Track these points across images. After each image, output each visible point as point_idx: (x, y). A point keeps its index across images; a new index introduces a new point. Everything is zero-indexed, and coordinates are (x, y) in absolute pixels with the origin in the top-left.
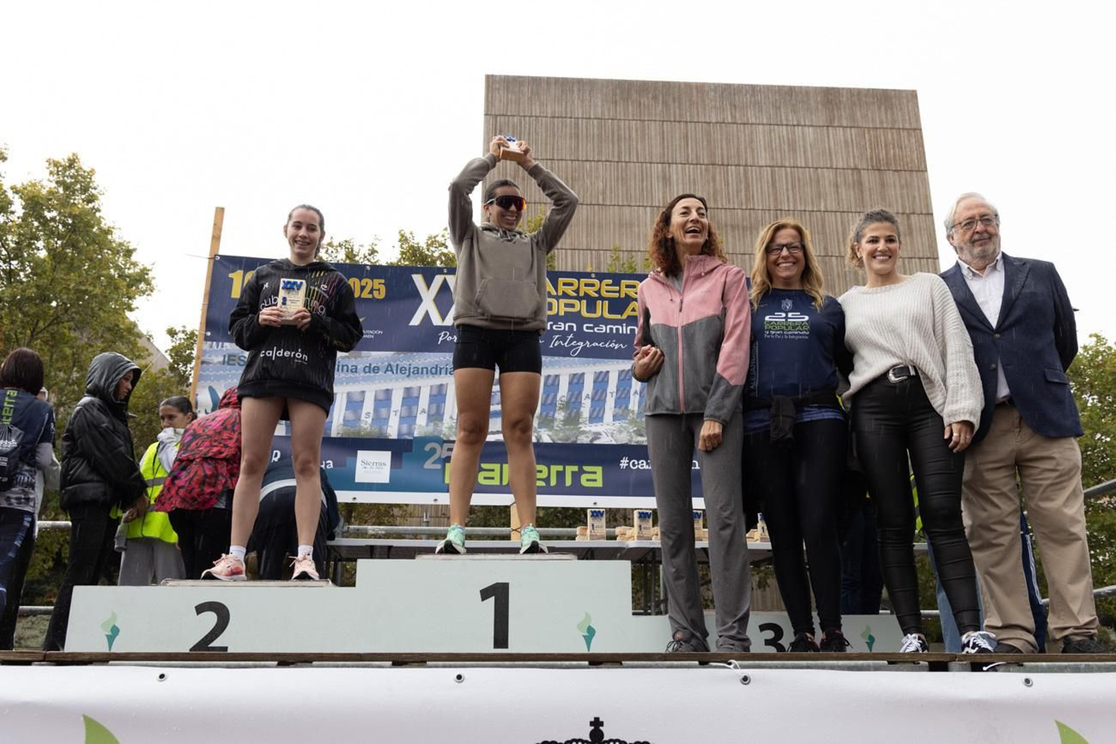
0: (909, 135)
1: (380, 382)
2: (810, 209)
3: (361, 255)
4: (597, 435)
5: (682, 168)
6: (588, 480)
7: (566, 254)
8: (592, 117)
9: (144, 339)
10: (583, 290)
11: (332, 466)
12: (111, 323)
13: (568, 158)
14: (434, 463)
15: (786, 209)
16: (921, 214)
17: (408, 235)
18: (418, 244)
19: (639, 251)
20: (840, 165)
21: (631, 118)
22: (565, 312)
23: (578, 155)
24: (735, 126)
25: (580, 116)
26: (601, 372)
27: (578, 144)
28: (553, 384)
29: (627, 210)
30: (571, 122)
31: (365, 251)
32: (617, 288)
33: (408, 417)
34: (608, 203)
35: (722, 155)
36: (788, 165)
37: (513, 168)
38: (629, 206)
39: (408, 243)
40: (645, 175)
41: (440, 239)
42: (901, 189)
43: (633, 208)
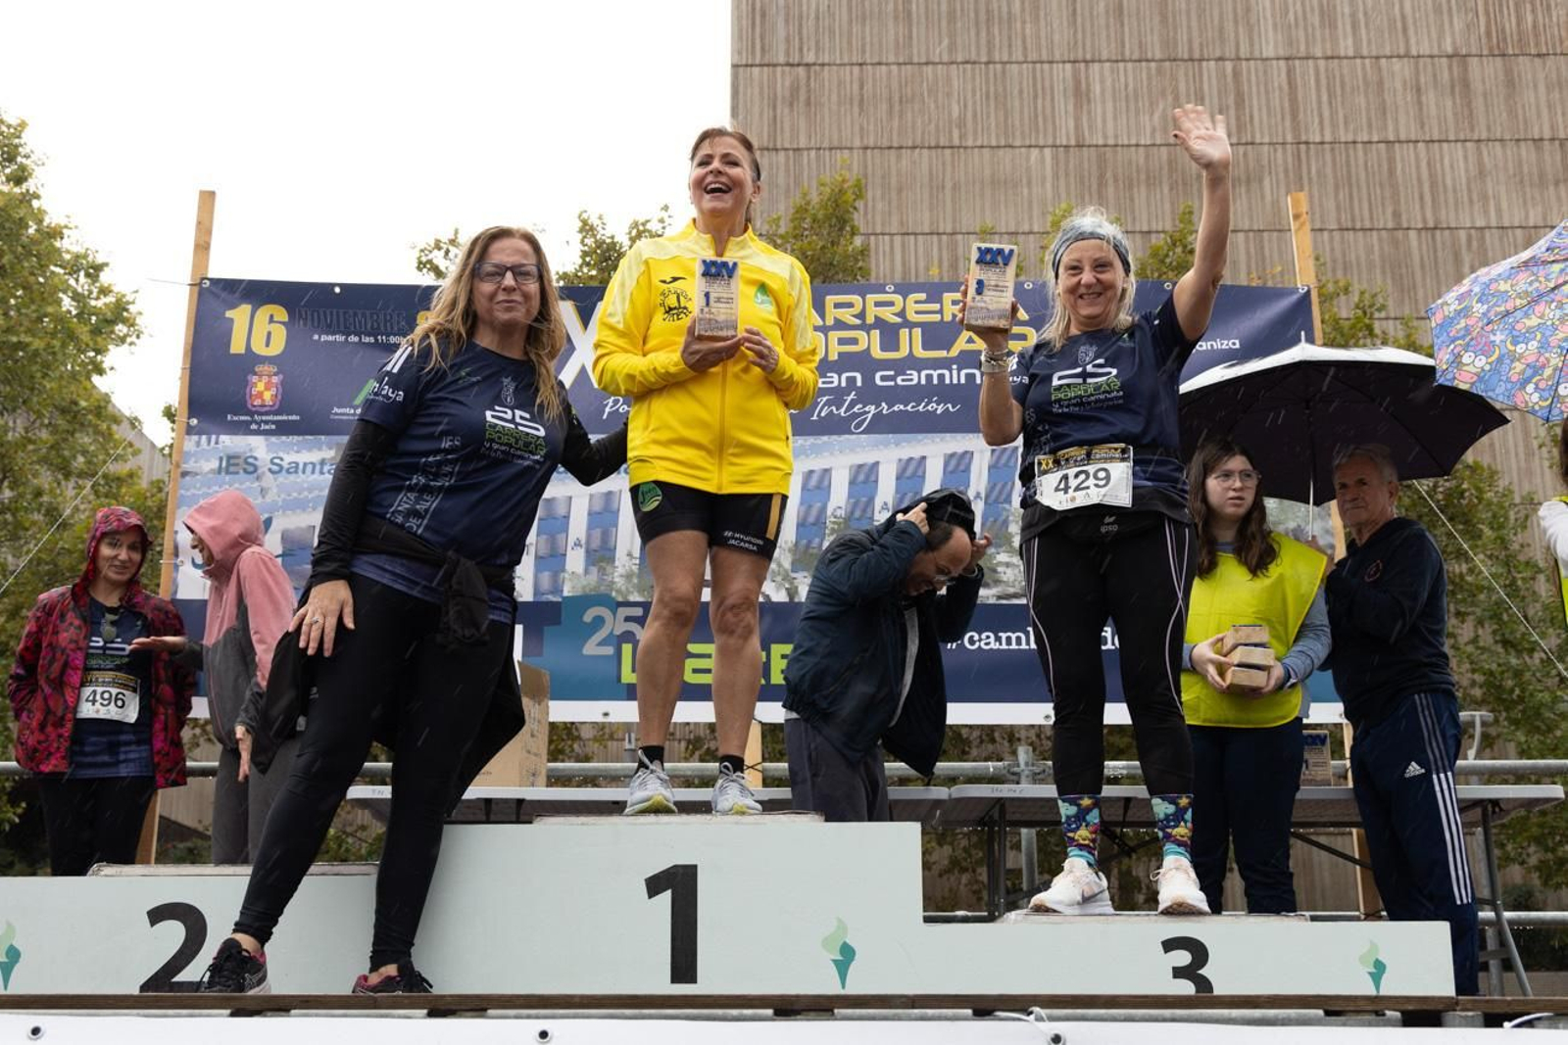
2: (1366, 139)
5: (1112, 71)
7: (892, 241)
9: (125, 425)
10: (872, 312)
12: (63, 399)
13: (892, 59)
14: (600, 644)
15: (1318, 140)
17: (594, 221)
18: (612, 237)
19: (1031, 233)
20: (1425, 50)
23: (911, 53)
26: (912, 459)
28: (818, 487)
29: (1005, 155)
32: (937, 306)
33: (551, 556)
34: (970, 143)
35: (1190, 41)
36: (1319, 55)
37: (787, 83)
38: (1011, 147)
39: (594, 236)
40: (1039, 86)
41: (654, 226)
42: (1548, 94)
43: (1017, 151)
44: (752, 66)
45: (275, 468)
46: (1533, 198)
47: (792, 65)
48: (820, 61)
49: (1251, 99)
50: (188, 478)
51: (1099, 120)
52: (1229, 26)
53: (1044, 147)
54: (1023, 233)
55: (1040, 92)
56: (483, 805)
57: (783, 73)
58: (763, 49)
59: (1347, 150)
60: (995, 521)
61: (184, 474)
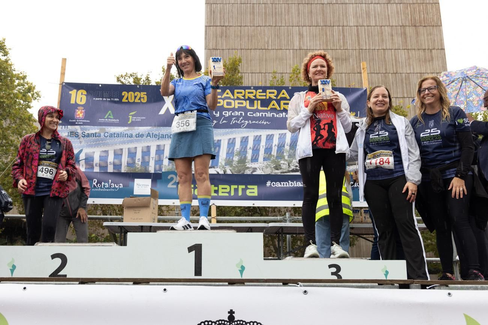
0: (432, 7)
1: (144, 142)
2: (378, 48)
4: (255, 169)
5: (309, 29)
6: (250, 192)
7: (249, 75)
8: (261, 3)
10: (247, 95)
11: (122, 187)
12: (19, 115)
13: (249, 25)
14: (172, 185)
15: (365, 48)
16: (438, 49)
19: (287, 73)
20: (394, 24)
21: (282, 2)
22: (238, 107)
23: (254, 23)
24: (337, 5)
25: (255, 2)
26: (257, 136)
27: (254, 17)
28: (232, 143)
29: (280, 52)
30: (250, 6)
32: (265, 94)
33: (159, 160)
34: (270, 48)
35: (330, 21)
36: (366, 25)
37: (220, 30)
38: (281, 49)
40: (289, 32)
42: (427, 36)
43: (283, 50)
44: (211, 26)
45: (83, 135)
46: (423, 65)
47: (222, 26)
48: (229, 25)
49: (347, 37)
51: (305, 42)
52: (341, 17)
53: (290, 49)
54: (284, 73)
55: (289, 34)
56: (140, 227)
57: (219, 28)
58: (214, 21)
59: (372, 51)
60: (280, 152)
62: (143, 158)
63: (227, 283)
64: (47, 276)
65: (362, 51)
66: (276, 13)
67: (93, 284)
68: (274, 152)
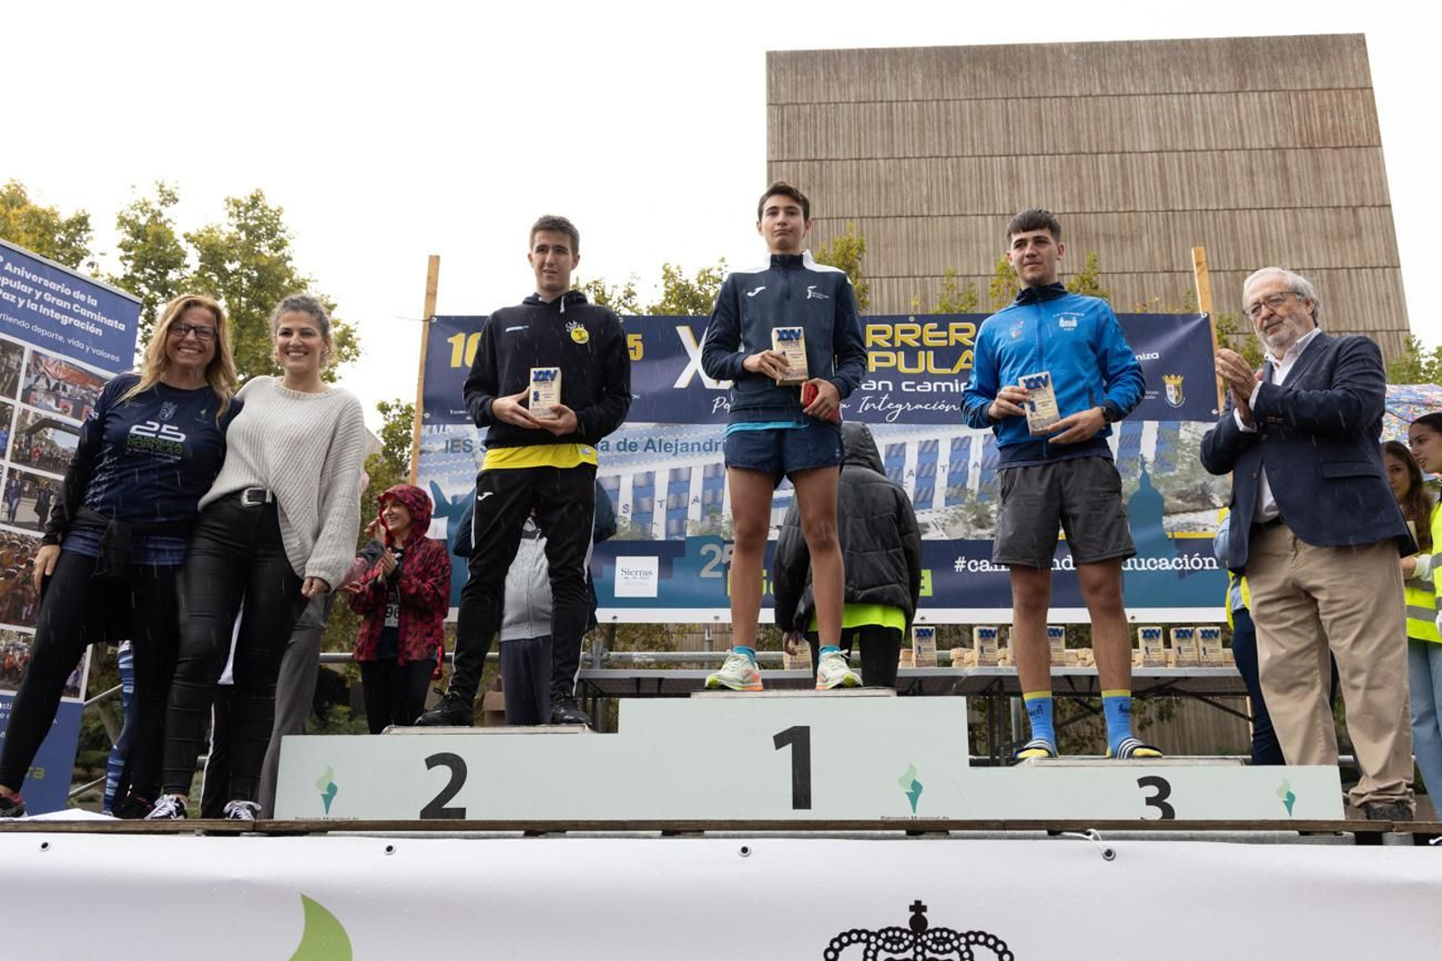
0: (1354, 98)
1: (638, 463)
2: (1215, 208)
3: (615, 299)
5: (1035, 161)
7: (881, 283)
8: (910, 99)
10: (899, 338)
13: (880, 155)
14: (714, 569)
15: (1181, 208)
16: (1374, 206)
17: (674, 270)
18: (687, 281)
20: (1256, 144)
21: (962, 97)
22: (877, 368)
23: (893, 151)
24: (1106, 98)
25: (894, 99)
26: (928, 441)
27: (892, 135)
29: (960, 222)
30: (882, 107)
31: (619, 293)
32: (944, 334)
33: (678, 508)
34: (936, 214)
35: (1089, 140)
36: (1181, 148)
37: (807, 174)
38: (965, 215)
39: (674, 281)
40: (983, 172)
41: (715, 273)
42: (1344, 174)
43: (969, 218)
44: (781, 161)
46: (1334, 248)
47: (810, 160)
48: (830, 157)
49: (1133, 181)
50: (424, 455)
52: (1117, 127)
53: (986, 215)
54: (974, 276)
55: (984, 178)
57: (803, 165)
58: (789, 150)
59: (1201, 216)
60: (990, 482)
61: (422, 452)
62: (636, 502)
63: (903, 832)
64: (415, 816)
65: (1173, 215)
66: (947, 122)
67: (560, 837)
68: (974, 482)
